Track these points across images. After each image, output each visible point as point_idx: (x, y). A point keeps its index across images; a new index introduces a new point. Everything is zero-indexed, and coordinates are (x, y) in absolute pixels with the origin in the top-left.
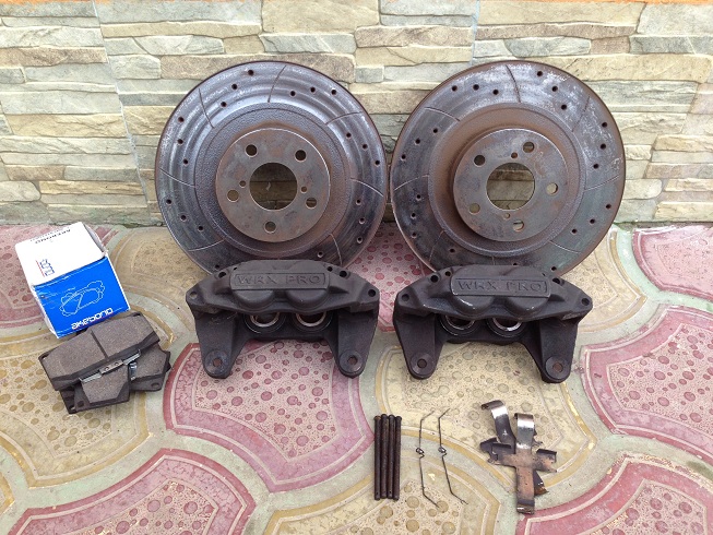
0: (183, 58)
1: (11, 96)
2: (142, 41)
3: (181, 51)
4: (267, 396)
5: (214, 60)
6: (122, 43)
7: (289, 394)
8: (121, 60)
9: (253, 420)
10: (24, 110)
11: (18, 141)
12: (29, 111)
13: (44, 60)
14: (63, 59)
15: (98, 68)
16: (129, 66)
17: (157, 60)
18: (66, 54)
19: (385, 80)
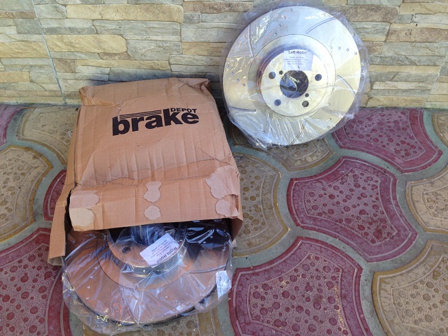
9: (344, 222)
10: (193, 39)
11: (184, 58)
13: (215, 9)
18: (229, 6)
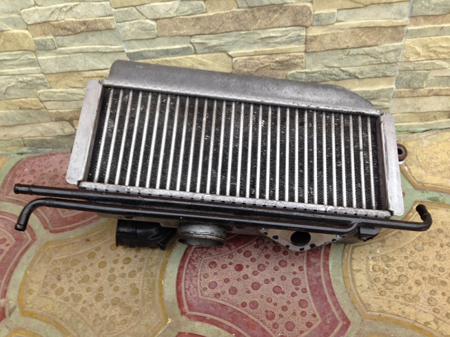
0: (174, 19)
1: (48, 59)
2: (142, 9)
3: (172, 13)
4: (256, 286)
5: (198, 19)
6: (126, 12)
7: (274, 284)
8: (127, 26)
12: (61, 70)
14: (83, 28)
15: (109, 34)
16: (133, 30)
17: (154, 23)
19: (338, 21)
